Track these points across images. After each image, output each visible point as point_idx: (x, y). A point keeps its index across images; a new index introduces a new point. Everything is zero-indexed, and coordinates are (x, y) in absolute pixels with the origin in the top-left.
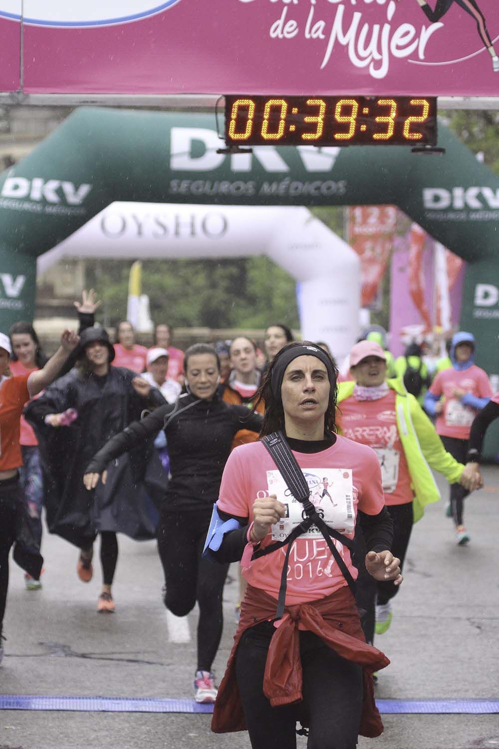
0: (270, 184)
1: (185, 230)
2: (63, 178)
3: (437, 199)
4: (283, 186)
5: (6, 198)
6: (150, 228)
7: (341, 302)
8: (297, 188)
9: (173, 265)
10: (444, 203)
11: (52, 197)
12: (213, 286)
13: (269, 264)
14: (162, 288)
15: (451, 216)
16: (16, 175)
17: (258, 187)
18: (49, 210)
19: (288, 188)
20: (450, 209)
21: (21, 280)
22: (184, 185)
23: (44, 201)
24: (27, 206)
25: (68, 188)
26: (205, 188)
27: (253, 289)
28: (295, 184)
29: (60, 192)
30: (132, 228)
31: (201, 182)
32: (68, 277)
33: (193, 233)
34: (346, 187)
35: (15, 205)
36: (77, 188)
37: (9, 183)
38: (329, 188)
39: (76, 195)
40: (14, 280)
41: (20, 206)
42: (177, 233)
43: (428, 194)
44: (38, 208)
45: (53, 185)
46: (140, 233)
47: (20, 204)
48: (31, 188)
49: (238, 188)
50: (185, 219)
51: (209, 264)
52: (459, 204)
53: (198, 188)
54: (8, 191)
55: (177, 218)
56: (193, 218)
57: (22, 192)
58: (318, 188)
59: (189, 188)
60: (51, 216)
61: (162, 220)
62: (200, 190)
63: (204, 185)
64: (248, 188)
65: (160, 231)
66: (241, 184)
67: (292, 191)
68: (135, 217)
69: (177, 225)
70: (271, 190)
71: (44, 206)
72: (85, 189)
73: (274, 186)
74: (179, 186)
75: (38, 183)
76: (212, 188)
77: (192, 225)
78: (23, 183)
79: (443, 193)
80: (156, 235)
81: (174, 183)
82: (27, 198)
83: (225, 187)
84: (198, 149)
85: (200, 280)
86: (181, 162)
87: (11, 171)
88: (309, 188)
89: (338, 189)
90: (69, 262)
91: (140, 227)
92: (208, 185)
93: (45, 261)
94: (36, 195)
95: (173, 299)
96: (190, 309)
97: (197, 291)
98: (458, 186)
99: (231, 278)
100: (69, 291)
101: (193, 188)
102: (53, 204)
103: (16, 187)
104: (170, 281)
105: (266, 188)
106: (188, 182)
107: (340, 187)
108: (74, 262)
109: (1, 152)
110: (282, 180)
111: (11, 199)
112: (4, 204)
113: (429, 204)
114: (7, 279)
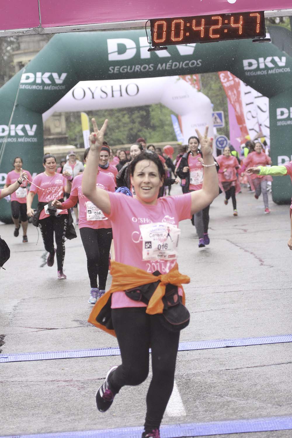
0: (162, 65)
1: (117, 94)
2: (52, 71)
3: (250, 64)
4: (168, 65)
6: (98, 94)
8: (176, 65)
9: (111, 112)
10: (254, 67)
11: (47, 81)
12: (133, 122)
13: (161, 106)
15: (259, 73)
16: (26, 72)
17: (155, 67)
18: (47, 88)
19: (171, 66)
20: (258, 69)
21: (35, 127)
22: (116, 69)
23: (43, 83)
24: (34, 87)
25: (55, 75)
26: (128, 69)
27: (153, 122)
28: (175, 63)
29: (51, 78)
30: (89, 94)
32: (57, 123)
33: (121, 95)
34: (201, 63)
35: (28, 87)
36: (60, 76)
37: (24, 76)
38: (193, 64)
39: (60, 79)
40: (31, 127)
41: (31, 88)
42: (113, 96)
43: (246, 62)
44: (41, 88)
45: (47, 74)
46: (93, 98)
47: (31, 86)
48: (35, 78)
49: (145, 68)
50: (116, 88)
51: (130, 110)
52: (262, 66)
53: (124, 70)
54: (23, 80)
55: (112, 87)
56: (121, 87)
57: (31, 80)
58: (187, 64)
59: (119, 70)
60: (48, 90)
61: (104, 89)
62: (126, 70)
63: (127, 68)
64: (150, 68)
65: (104, 95)
66: (147, 66)
67: (173, 68)
68: (89, 88)
69: (113, 91)
70: (162, 67)
71: (43, 88)
72: (64, 75)
73: (164, 65)
74: (114, 69)
76: (131, 69)
77: (121, 91)
78: (31, 75)
79: (254, 61)
80: (101, 97)
81: (110, 68)
82: (34, 83)
83: (137, 68)
84: (122, 49)
85: (126, 119)
86: (113, 57)
87: (24, 69)
88: (183, 65)
90: (57, 115)
91: (93, 94)
92: (129, 67)
93: (46, 116)
94: (39, 81)
97: (125, 124)
98: (261, 57)
99: (142, 117)
100: (58, 130)
101: (121, 71)
102: (49, 85)
103: (28, 78)
105: (160, 67)
106: (118, 67)
107: (198, 63)
108: (60, 115)
109: (16, 60)
110: (168, 62)
111: (26, 84)
112: (23, 87)
113: (246, 68)
114: (27, 127)
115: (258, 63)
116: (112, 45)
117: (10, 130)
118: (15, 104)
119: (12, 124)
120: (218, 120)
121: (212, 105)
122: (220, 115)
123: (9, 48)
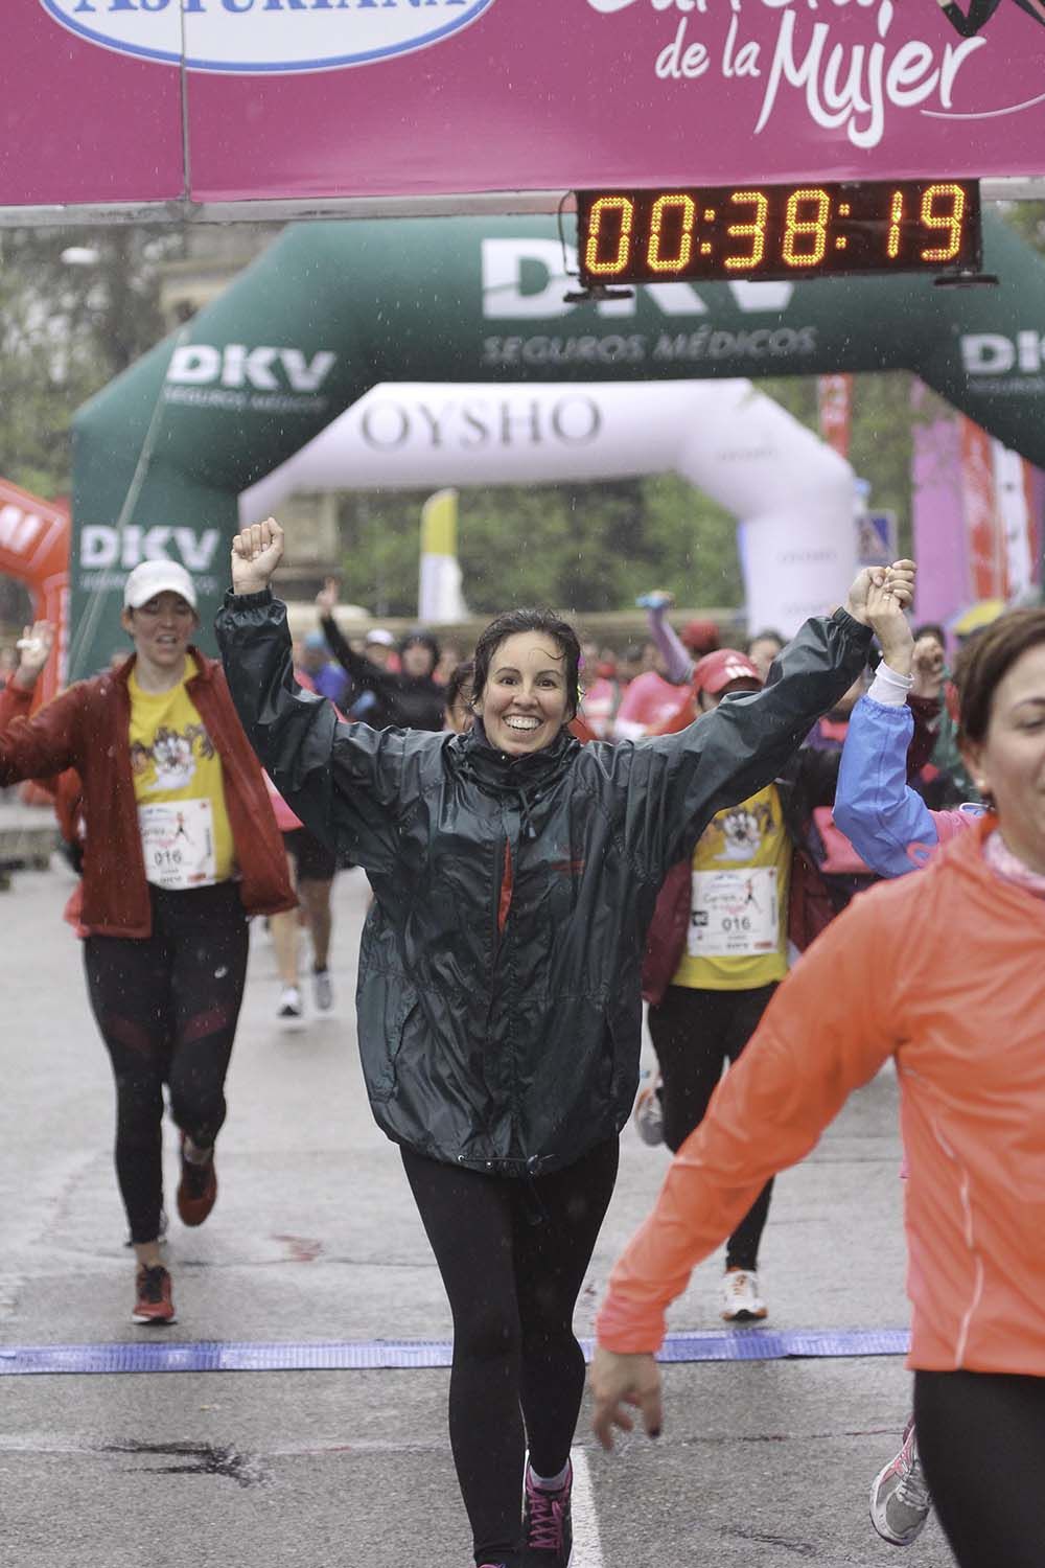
0: (673, 338)
1: (521, 432)
2: (281, 343)
3: (988, 354)
4: (696, 342)
5: (176, 385)
6: (455, 429)
7: (821, 556)
8: (723, 345)
9: (505, 495)
10: (1002, 362)
11: (264, 379)
12: (578, 533)
13: (681, 487)
14: (484, 539)
15: (1017, 386)
16: (194, 341)
17: (650, 346)
18: (259, 403)
19: (706, 345)
20: (1015, 372)
21: (211, 539)
22: (511, 346)
23: (248, 387)
24: (217, 398)
25: (293, 360)
26: (554, 352)
27: (655, 533)
28: (719, 337)
29: (277, 368)
30: (420, 429)
31: (542, 340)
32: (307, 526)
33: (536, 437)
34: (815, 338)
35: (195, 398)
36: (309, 360)
37: (182, 357)
38: (783, 342)
39: (308, 373)
40: (199, 537)
41: (205, 398)
42: (506, 438)
43: (972, 346)
44: (238, 401)
45: (264, 355)
46: (436, 440)
47: (203, 395)
48: (222, 364)
49: (612, 349)
50: (520, 411)
51: (576, 494)
52: (1030, 362)
53: (536, 352)
54: (179, 371)
55: (505, 409)
56: (535, 407)
57: (206, 373)
58: (763, 344)
59: (519, 352)
60: (262, 415)
61: (477, 414)
62: (541, 355)
63: (548, 347)
64: (632, 347)
65: (473, 435)
66: (619, 341)
67: (715, 352)
68: (425, 410)
69: (506, 423)
70: (674, 348)
71: (249, 399)
72: (324, 362)
73: (681, 340)
74: (501, 348)
75: (235, 353)
76: (562, 351)
77: (534, 422)
78: (208, 354)
79: (1000, 344)
80: (466, 443)
81: (491, 344)
82: (217, 384)
83: (586, 348)
84: (533, 279)
85: (557, 524)
86: (503, 304)
87: (183, 333)
88: (746, 344)
89: (801, 343)
90: (305, 500)
91: (435, 428)
92: (555, 345)
93: (255, 501)
94: (233, 377)
95: (506, 557)
96: (539, 576)
97: (552, 543)
98: (1027, 327)
100: (310, 551)
101: (528, 353)
102: (265, 393)
103: (195, 364)
104: (499, 527)
105: (665, 347)
106: (518, 340)
107: (803, 339)
108: (316, 498)
109: (171, 295)
110: (695, 330)
111: (186, 386)
112: (173, 396)
113: (974, 365)
114: (185, 538)
115: (1017, 352)
116: (500, 261)
117: (122, 546)
118: (146, 454)
119: (133, 522)
120: (876, 542)
121: (863, 487)
122: (881, 526)
123: (152, 250)
